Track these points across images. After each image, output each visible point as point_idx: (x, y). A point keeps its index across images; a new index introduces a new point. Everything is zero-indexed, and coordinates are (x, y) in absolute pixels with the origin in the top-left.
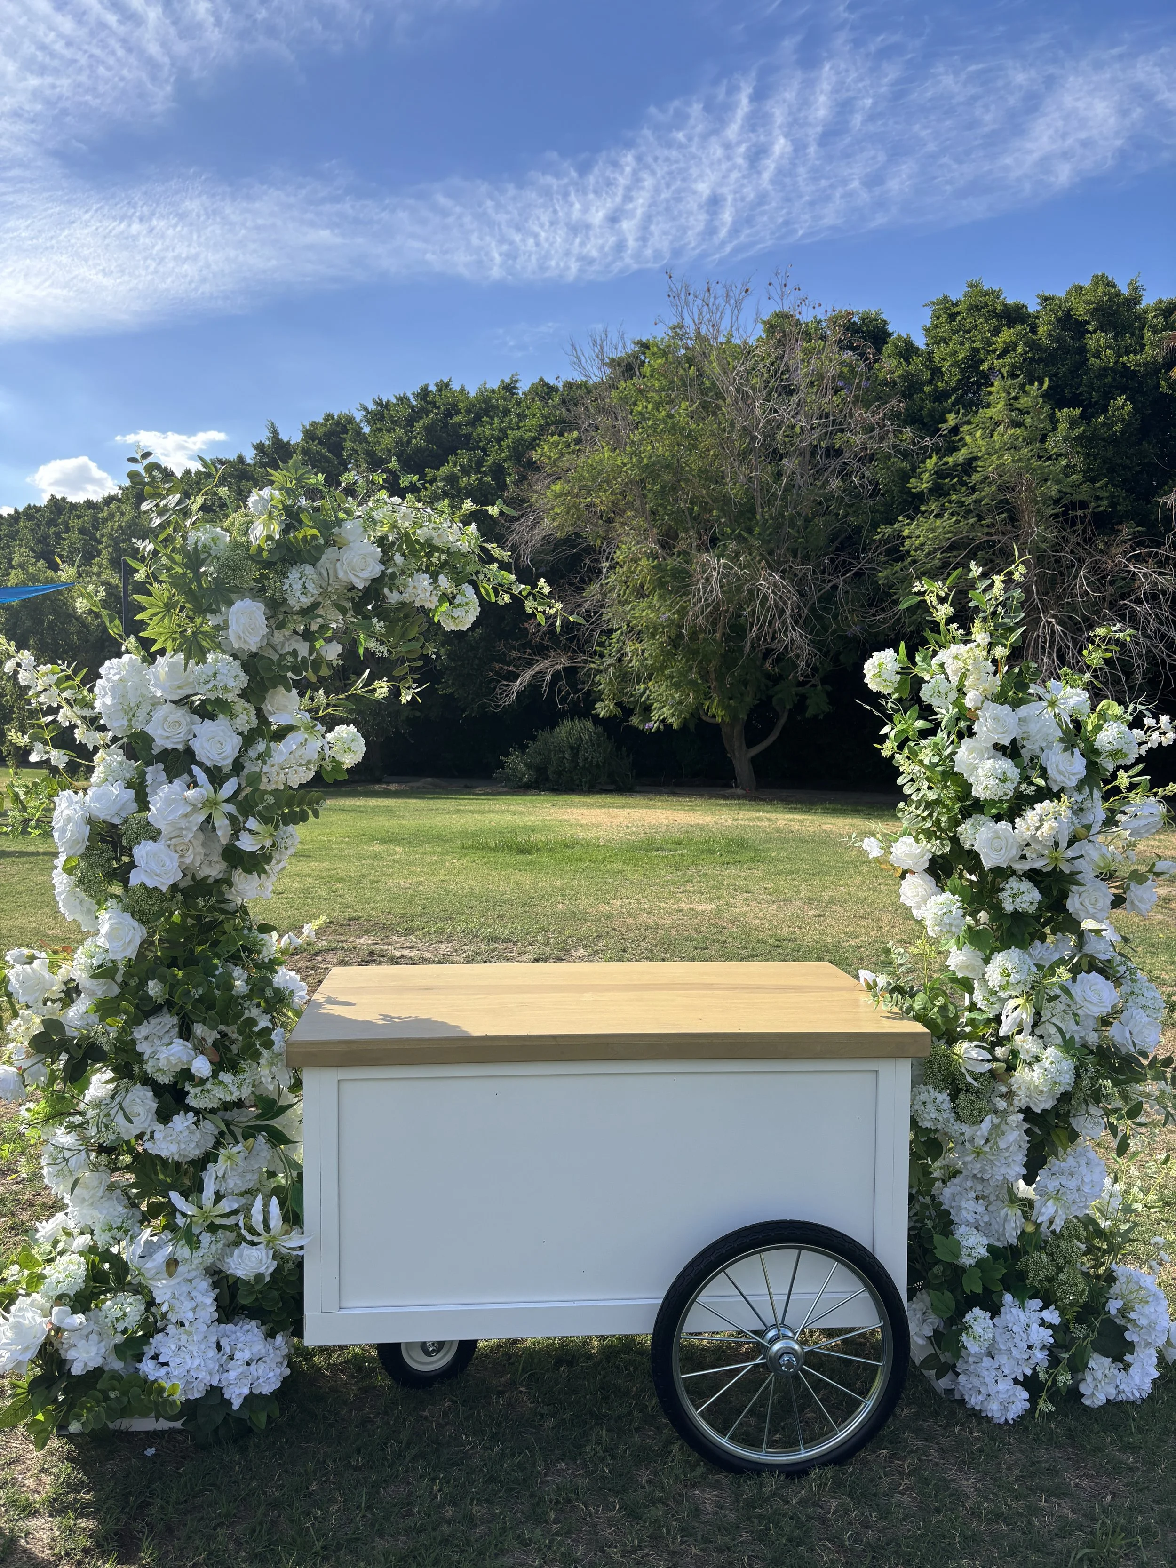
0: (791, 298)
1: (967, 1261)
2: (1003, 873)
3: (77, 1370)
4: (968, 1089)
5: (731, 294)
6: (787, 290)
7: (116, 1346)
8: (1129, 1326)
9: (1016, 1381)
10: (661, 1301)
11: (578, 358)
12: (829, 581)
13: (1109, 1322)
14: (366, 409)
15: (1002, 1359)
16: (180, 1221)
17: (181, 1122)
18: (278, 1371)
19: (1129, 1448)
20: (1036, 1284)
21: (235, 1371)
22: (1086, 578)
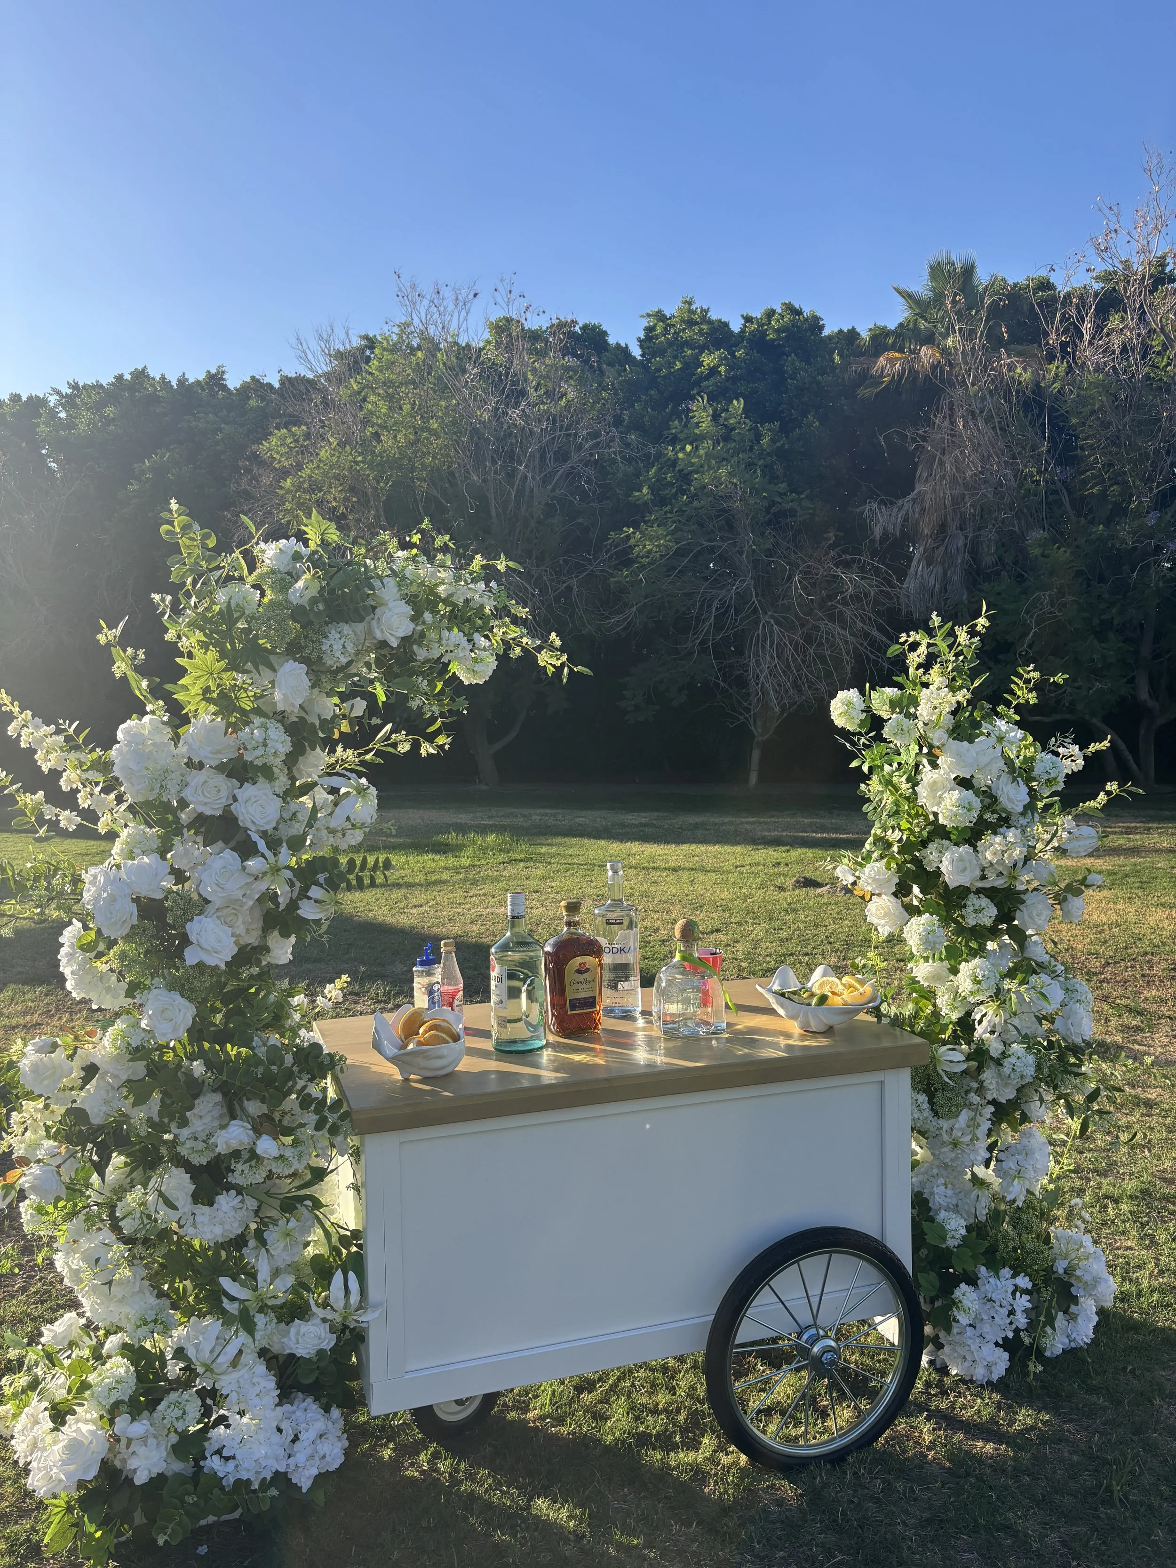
0: (516, 303)
1: (951, 1243)
2: (963, 892)
3: (140, 1479)
4: (945, 1087)
5: (460, 297)
6: (512, 296)
7: (173, 1446)
8: (1073, 1282)
9: (997, 1344)
10: (712, 1318)
11: (304, 352)
12: (564, 582)
13: (1059, 1280)
14: (59, 393)
15: (986, 1328)
16: (232, 1308)
17: (226, 1202)
18: (339, 1445)
19: (1093, 1390)
20: (1004, 1255)
21: (302, 1452)
22: (800, 582)
